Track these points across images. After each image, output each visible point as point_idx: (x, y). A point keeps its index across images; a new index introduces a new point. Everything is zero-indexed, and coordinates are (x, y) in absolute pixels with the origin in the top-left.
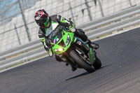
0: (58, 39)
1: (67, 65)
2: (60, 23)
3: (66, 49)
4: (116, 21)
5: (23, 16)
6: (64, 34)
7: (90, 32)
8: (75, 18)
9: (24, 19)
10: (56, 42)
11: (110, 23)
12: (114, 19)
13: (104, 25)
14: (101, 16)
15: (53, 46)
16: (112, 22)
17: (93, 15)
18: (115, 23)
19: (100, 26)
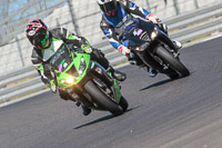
0: (65, 65)
1: (78, 105)
2: (65, 40)
3: (79, 79)
4: (217, 16)
5: (70, 6)
6: (75, 56)
7: (175, 32)
8: (152, 11)
9: (71, 11)
10: (63, 69)
11: (207, 19)
12: (213, 13)
13: (197, 22)
14: (194, 7)
15: (58, 74)
16: (212, 17)
17: (181, 6)
18: (215, 19)
19: (192, 24)
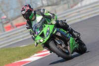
2: (44, 16)
6: (45, 27)
10: (38, 34)
15: (36, 37)
